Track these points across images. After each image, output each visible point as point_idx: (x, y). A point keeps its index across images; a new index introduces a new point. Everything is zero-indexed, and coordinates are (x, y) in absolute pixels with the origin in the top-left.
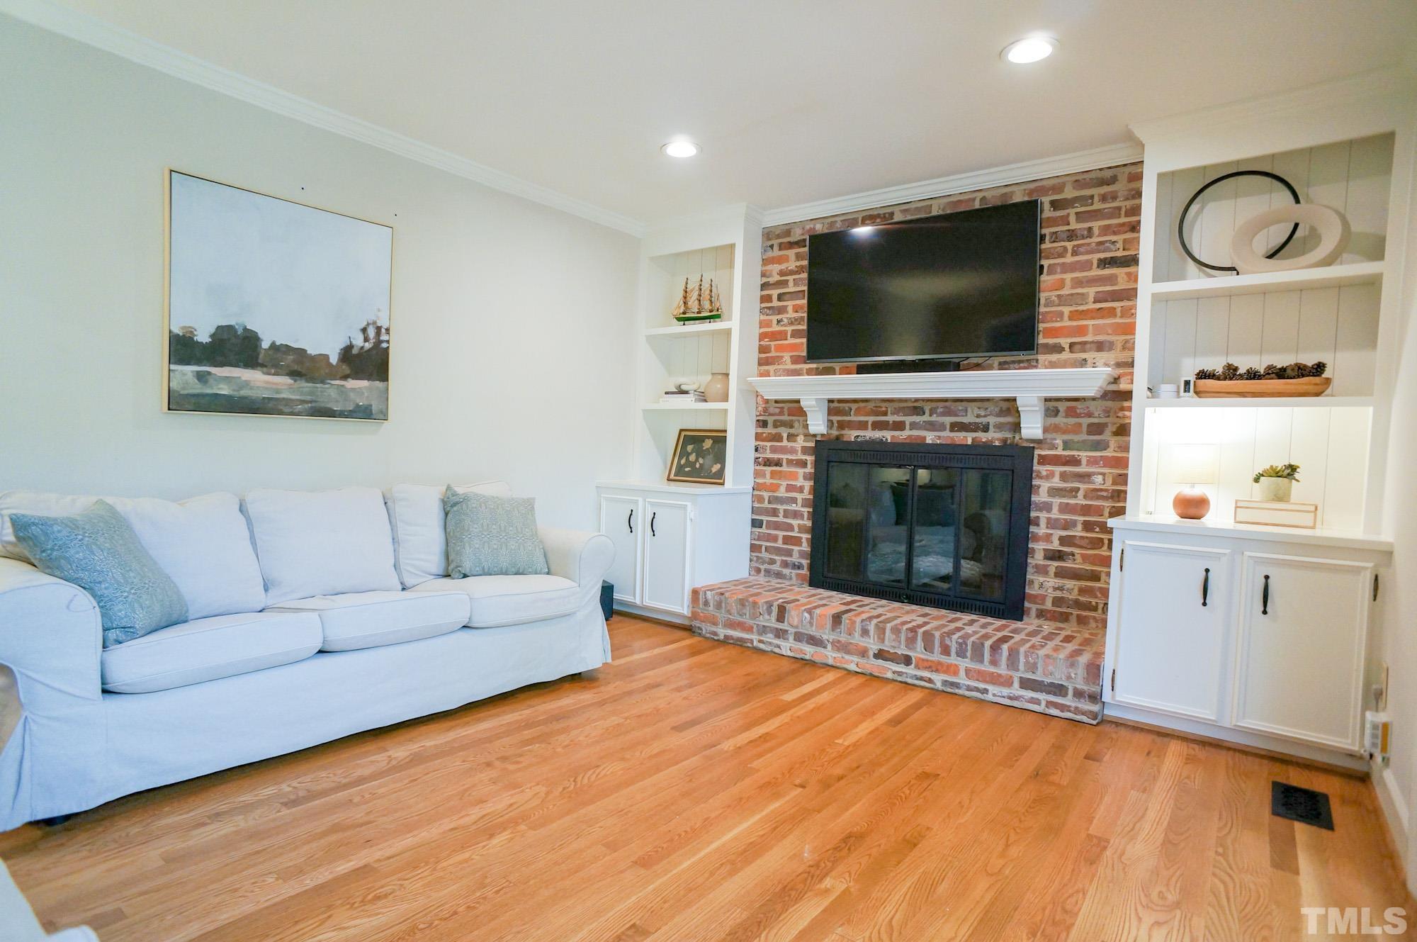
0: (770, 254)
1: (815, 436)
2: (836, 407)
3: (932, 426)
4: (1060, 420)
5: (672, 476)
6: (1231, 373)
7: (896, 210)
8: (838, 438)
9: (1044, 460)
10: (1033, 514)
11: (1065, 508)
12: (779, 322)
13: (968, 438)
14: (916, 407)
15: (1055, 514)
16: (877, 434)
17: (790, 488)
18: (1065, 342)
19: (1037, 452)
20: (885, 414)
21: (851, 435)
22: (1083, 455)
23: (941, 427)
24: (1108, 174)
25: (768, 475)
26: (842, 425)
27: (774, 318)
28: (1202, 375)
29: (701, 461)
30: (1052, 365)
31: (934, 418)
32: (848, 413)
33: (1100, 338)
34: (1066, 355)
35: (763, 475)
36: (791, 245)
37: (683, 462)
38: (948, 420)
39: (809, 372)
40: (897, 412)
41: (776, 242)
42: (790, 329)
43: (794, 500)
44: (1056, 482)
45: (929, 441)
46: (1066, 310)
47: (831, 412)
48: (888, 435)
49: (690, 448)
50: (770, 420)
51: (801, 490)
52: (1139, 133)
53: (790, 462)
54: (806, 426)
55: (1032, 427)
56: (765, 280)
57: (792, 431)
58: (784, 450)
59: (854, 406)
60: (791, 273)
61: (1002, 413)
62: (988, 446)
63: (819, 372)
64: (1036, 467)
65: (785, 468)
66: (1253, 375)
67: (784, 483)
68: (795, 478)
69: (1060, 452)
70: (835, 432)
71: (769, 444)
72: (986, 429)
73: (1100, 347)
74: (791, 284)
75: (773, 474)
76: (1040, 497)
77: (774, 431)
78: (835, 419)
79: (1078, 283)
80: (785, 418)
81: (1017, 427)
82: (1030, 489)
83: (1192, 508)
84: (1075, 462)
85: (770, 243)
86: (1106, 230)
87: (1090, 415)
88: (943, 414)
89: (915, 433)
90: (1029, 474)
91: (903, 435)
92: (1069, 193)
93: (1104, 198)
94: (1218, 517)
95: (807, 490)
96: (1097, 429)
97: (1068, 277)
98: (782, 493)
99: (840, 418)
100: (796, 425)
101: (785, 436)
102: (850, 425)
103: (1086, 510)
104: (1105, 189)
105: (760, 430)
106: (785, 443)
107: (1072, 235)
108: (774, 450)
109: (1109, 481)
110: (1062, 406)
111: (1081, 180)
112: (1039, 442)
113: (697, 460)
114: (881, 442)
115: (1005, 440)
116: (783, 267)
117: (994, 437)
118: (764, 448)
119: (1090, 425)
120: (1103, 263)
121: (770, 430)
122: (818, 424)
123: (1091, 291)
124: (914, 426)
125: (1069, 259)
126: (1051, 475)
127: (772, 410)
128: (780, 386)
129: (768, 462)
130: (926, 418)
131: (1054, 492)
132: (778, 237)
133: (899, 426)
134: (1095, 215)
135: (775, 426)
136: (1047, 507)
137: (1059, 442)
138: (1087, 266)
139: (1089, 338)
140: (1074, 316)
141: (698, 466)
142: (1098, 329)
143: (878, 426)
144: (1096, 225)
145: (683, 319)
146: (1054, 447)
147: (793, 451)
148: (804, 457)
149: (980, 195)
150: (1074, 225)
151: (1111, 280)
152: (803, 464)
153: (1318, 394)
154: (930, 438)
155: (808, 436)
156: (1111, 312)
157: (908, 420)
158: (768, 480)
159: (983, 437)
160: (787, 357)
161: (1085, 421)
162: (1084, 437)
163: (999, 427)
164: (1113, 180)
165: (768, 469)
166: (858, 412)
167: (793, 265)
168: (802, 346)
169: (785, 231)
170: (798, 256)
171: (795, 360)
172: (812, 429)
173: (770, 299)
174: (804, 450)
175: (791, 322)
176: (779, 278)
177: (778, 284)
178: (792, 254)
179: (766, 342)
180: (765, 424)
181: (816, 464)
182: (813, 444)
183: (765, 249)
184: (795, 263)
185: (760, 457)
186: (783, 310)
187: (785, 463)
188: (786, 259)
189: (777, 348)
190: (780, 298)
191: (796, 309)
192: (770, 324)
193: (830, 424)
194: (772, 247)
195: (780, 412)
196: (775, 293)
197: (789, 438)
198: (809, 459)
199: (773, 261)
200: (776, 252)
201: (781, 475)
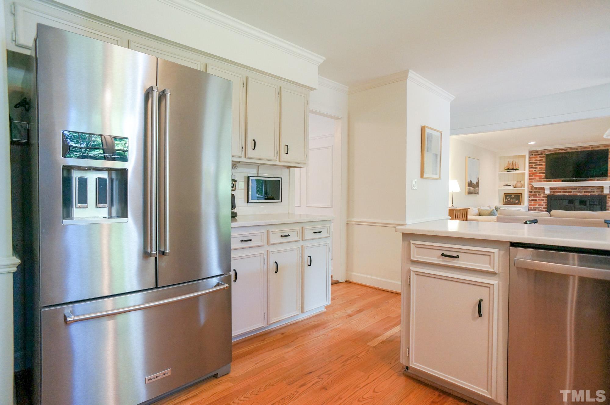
0: (532, 156)
1: (546, 194)
2: (551, 188)
3: (579, 192)
5: (504, 204)
7: (568, 148)
8: (553, 194)
9: (609, 198)
13: (589, 194)
14: (575, 188)
16: (564, 194)
17: (540, 205)
19: (607, 196)
20: (566, 189)
21: (557, 194)
23: (582, 192)
25: (533, 203)
26: (554, 192)
27: (534, 170)
29: (512, 200)
31: (579, 190)
32: (556, 189)
35: (531, 203)
36: (538, 155)
37: (506, 200)
38: (584, 190)
39: (544, 181)
40: (569, 189)
41: (533, 154)
42: (538, 172)
43: (541, 208)
47: (550, 189)
48: (567, 194)
49: (508, 197)
50: (533, 191)
51: (543, 205)
53: (539, 200)
54: (544, 192)
55: (606, 191)
56: (530, 162)
57: (540, 193)
58: (537, 197)
59: (557, 188)
60: (538, 160)
61: (599, 189)
62: (594, 195)
63: (547, 181)
64: (607, 199)
65: (538, 201)
67: (538, 204)
68: (541, 203)
74: (538, 163)
75: (534, 202)
76: (608, 205)
77: (534, 193)
80: (538, 190)
81: (602, 192)
82: (606, 203)
88: (582, 189)
89: (575, 193)
90: (606, 201)
91: (571, 194)
98: (537, 206)
99: (553, 190)
100: (541, 192)
101: (538, 194)
102: (556, 192)
105: (530, 193)
108: (534, 197)
112: (607, 194)
113: (511, 200)
114: (565, 195)
115: (599, 194)
116: (536, 159)
118: (532, 197)
121: (533, 193)
122: (547, 192)
127: (533, 189)
128: (536, 184)
129: (533, 200)
130: (577, 190)
132: (534, 153)
133: (571, 192)
135: (535, 192)
141: (511, 201)
143: (563, 192)
145: (508, 170)
147: (540, 197)
149: (591, 147)
152: (543, 200)
154: (579, 194)
155: (545, 194)
157: (572, 191)
158: (533, 204)
159: (593, 193)
160: (538, 178)
163: (597, 192)
167: (538, 159)
168: (543, 176)
169: (537, 151)
170: (540, 157)
171: (540, 178)
172: (546, 193)
173: (532, 166)
174: (543, 197)
175: (539, 171)
176: (535, 161)
177: (534, 163)
178: (538, 156)
179: (531, 175)
180: (531, 192)
181: (548, 200)
182: (546, 196)
183: (530, 155)
184: (541, 158)
185: (530, 199)
186: (536, 168)
187: (538, 200)
188: (537, 157)
189: (535, 176)
190: (535, 165)
191: (540, 168)
192: (532, 171)
193: (551, 192)
194: (532, 155)
195: (536, 189)
196: (534, 164)
197: (539, 195)
198: (545, 199)
199: (533, 158)
200: (534, 156)
201: (537, 202)
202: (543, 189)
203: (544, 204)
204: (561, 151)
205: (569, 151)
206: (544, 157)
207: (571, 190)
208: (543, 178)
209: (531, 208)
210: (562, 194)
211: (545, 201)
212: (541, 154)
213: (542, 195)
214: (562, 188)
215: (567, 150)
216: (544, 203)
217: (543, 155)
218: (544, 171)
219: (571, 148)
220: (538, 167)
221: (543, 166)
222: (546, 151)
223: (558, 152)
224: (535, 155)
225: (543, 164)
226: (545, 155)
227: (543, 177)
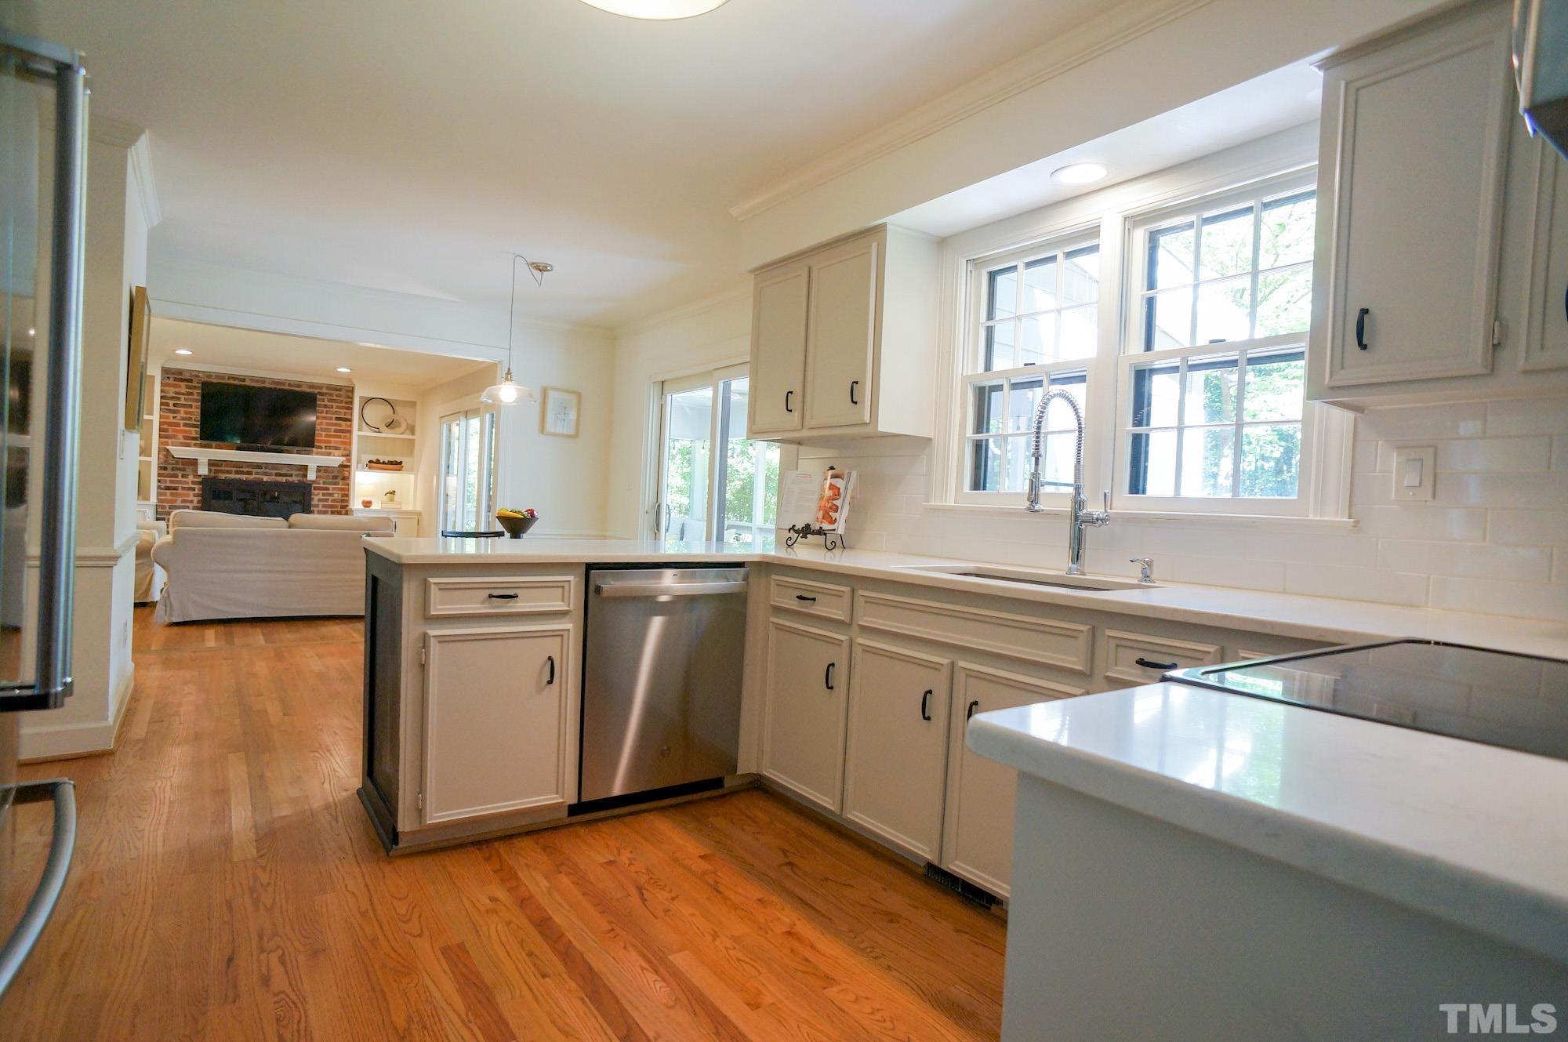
0: (167, 381)
1: (201, 476)
2: (212, 463)
3: (266, 474)
4: (321, 474)
6: (378, 462)
7: (247, 378)
8: (215, 477)
9: (315, 488)
10: (312, 509)
11: (324, 506)
12: (174, 417)
13: (284, 479)
14: (258, 466)
15: (320, 508)
16: (238, 476)
17: (183, 501)
18: (323, 445)
19: (313, 485)
20: (242, 467)
21: (223, 476)
22: (331, 487)
23: (271, 475)
24: (339, 387)
25: (168, 495)
26: (216, 471)
27: (171, 415)
28: (370, 462)
30: (318, 454)
31: (267, 470)
32: (221, 466)
33: (335, 445)
34: (323, 450)
35: (165, 494)
36: (182, 380)
38: (275, 471)
39: (195, 445)
40: (248, 467)
41: (172, 377)
42: (182, 422)
43: (188, 507)
44: (321, 497)
45: (265, 480)
46: (324, 433)
47: (209, 465)
48: (244, 477)
50: (169, 467)
51: (192, 502)
52: (355, 382)
53: (183, 488)
54: (196, 471)
55: (312, 476)
56: (163, 394)
57: (185, 473)
58: (180, 482)
59: (224, 463)
60: (183, 394)
61: (299, 470)
62: (292, 482)
63: (201, 446)
64: (313, 491)
65: (180, 491)
66: (384, 463)
67: (181, 499)
68: (188, 495)
69: (322, 485)
70: (213, 474)
71: (168, 479)
72: (291, 476)
73: (336, 448)
74: (183, 399)
75: (171, 494)
76: (315, 502)
77: (172, 473)
78: (213, 468)
79: (327, 424)
80: (181, 466)
81: (305, 476)
82: (311, 499)
83: (367, 504)
84: (328, 489)
85: (168, 376)
86: (338, 407)
87: (333, 472)
88: (273, 469)
89: (257, 476)
90: (310, 494)
91: (252, 477)
92: (325, 391)
93: (337, 396)
94: (375, 506)
95: (195, 502)
96: (335, 477)
97: (324, 421)
98: (179, 503)
99: (216, 469)
100: (188, 470)
101: (180, 475)
102: (222, 472)
103: (332, 506)
104: (338, 392)
105: (162, 472)
106: (180, 478)
107: (325, 406)
108: (171, 482)
109: (340, 496)
110: (322, 469)
111: (329, 387)
112: (313, 481)
114: (240, 480)
115: (299, 481)
116: (177, 390)
117: (295, 479)
118: (166, 481)
119: (333, 476)
120: (337, 419)
121: (169, 472)
122: (203, 470)
123: (333, 428)
124: (257, 473)
125: (324, 415)
126: (318, 494)
127: (171, 462)
128: (180, 452)
129: (168, 488)
130: (263, 470)
131: (319, 500)
132: (173, 374)
133: (250, 473)
134: (335, 401)
135: (173, 469)
136: (317, 506)
137: (321, 482)
138: (331, 419)
139: (332, 445)
140: (326, 436)
142: (335, 442)
143: (237, 472)
144: (335, 405)
146: (319, 484)
147: (185, 483)
148: (193, 486)
149: (288, 382)
150: (326, 403)
151: (340, 425)
152: (194, 489)
153: (400, 470)
154: (265, 479)
155: (196, 475)
156: (340, 437)
157: (254, 471)
158: (168, 497)
159: (290, 479)
160: (180, 436)
161: (331, 475)
162: (330, 480)
163: (297, 475)
164: (340, 390)
165: (168, 492)
166: (226, 466)
167: (184, 390)
168: (195, 432)
169: (180, 372)
170: (187, 387)
171: (186, 438)
172: (200, 473)
173: (167, 404)
174: (193, 483)
175: (183, 419)
176: (174, 395)
177: (172, 398)
178: (183, 384)
179: (165, 427)
180: (165, 469)
181: (203, 489)
182: (200, 480)
183: (163, 379)
184: (189, 390)
185: (163, 485)
186: (178, 412)
187: (180, 489)
188: (180, 386)
189: (174, 431)
190: (175, 405)
191: (186, 413)
192: (168, 417)
193: (210, 470)
194: (169, 378)
195: (177, 463)
196: (171, 402)
197: (183, 476)
198: (196, 487)
199: (169, 385)
200: (171, 381)
201: (177, 495)
202: (193, 463)
203: (196, 499)
204: (232, 382)
205: (248, 383)
206: (195, 388)
207: (251, 470)
208: (194, 439)
209: (163, 507)
210: (233, 476)
211: (196, 492)
212: (190, 381)
213: (191, 478)
214: (234, 463)
215: (244, 380)
216: (194, 495)
217: (194, 384)
218: (195, 421)
219: (252, 379)
220: (182, 410)
221: (193, 410)
222: (200, 375)
223: (226, 381)
224: (175, 379)
225: (194, 404)
226: (200, 385)
227: (194, 435)
